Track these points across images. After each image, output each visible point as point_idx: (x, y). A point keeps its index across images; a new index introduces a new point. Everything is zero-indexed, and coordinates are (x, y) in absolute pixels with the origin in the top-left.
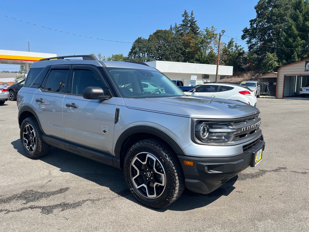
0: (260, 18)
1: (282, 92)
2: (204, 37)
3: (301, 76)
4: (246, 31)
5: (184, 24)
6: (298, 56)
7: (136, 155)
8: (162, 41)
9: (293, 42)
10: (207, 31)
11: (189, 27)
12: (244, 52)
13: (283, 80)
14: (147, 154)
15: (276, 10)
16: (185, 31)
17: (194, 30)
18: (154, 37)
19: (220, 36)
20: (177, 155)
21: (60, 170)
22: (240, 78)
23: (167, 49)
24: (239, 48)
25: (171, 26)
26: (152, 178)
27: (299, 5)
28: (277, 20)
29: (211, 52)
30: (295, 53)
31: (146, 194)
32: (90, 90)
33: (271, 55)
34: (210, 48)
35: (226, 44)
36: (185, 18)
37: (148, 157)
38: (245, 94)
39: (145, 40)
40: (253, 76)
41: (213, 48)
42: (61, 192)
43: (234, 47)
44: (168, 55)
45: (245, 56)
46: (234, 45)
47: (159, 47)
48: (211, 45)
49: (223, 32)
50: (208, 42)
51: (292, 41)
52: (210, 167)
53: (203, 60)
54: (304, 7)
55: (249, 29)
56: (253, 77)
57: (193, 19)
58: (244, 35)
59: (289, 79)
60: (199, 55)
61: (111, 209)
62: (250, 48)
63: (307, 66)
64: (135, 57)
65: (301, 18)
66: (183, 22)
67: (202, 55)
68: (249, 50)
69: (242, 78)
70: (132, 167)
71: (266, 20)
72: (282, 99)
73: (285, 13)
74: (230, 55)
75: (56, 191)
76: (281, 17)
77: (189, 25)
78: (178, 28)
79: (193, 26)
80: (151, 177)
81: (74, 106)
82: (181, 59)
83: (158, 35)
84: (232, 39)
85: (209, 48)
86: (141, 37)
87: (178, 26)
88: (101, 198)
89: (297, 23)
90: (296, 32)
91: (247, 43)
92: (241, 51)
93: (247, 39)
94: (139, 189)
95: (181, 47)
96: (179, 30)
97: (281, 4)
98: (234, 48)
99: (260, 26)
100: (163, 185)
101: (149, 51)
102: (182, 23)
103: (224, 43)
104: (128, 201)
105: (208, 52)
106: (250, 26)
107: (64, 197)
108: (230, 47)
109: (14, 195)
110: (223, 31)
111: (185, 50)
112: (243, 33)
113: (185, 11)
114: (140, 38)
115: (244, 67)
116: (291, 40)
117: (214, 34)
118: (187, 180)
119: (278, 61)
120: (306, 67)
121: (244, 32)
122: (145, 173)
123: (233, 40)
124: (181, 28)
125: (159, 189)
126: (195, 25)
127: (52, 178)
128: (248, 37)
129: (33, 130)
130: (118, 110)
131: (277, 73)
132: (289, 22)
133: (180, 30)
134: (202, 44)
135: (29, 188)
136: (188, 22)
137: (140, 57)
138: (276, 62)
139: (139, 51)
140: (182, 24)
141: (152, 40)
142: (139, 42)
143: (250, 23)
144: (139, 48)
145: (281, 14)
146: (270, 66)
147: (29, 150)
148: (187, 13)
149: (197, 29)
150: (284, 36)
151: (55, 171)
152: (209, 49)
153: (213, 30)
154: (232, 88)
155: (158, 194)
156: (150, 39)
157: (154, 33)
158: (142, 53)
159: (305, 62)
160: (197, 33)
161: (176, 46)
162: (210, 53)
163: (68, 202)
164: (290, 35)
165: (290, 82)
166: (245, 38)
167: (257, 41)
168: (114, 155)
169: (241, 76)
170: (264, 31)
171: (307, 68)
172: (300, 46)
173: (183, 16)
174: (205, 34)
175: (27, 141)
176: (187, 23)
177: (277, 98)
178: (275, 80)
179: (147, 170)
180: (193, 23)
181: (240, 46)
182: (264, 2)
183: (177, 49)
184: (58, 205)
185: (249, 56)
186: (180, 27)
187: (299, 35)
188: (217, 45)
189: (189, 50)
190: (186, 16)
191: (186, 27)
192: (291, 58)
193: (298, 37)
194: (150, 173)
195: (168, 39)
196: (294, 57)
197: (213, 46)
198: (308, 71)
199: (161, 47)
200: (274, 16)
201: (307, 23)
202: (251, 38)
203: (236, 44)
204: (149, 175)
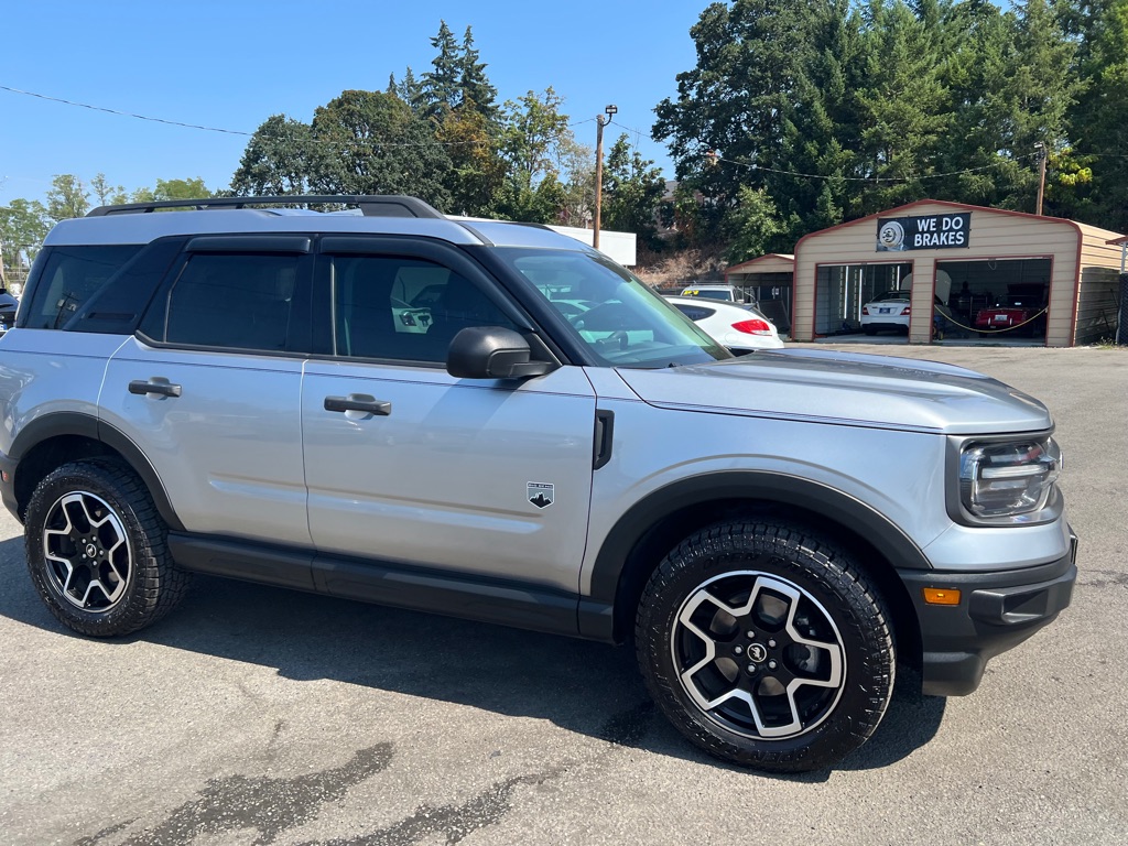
0: (711, 69)
1: (810, 321)
2: (522, 129)
3: (860, 267)
4: (666, 110)
5: (441, 72)
6: (836, 200)
7: (702, 585)
8: (367, 133)
9: (818, 156)
10: (528, 102)
11: (460, 85)
12: (662, 184)
13: (812, 281)
14: (755, 577)
15: (756, 47)
16: (444, 100)
17: (479, 98)
18: (333, 116)
19: (601, 125)
20: (897, 571)
21: (279, 673)
22: (654, 275)
23: (388, 165)
24: (647, 171)
25: (391, 77)
26: (773, 664)
27: (832, 36)
28: (762, 78)
29: (549, 181)
30: (827, 191)
33: (755, 197)
34: (543, 165)
36: (444, 53)
37: (763, 590)
38: (757, 332)
39: (298, 129)
40: (698, 266)
41: (556, 168)
42: (375, 768)
43: (630, 165)
44: (395, 186)
45: (668, 196)
46: (631, 157)
47: (357, 155)
48: (546, 156)
49: (611, 113)
50: (536, 145)
51: (815, 152)
53: (522, 208)
54: (845, 40)
55: (676, 106)
56: (698, 272)
57: (472, 56)
58: (661, 124)
59: (827, 276)
60: (509, 192)
62: (682, 170)
63: (882, 234)
64: (259, 193)
65: (839, 78)
66: (438, 65)
67: (517, 191)
68: (679, 179)
69: (661, 275)
70: (683, 629)
71: (726, 78)
72: (812, 342)
73: (787, 56)
74: (619, 194)
75: (349, 766)
76: (775, 67)
77: (458, 79)
78: (419, 87)
79: (475, 84)
80: (767, 661)
81: (368, 407)
82: (444, 205)
83: (349, 108)
84: (623, 138)
85: (540, 165)
86: (283, 116)
87: (418, 79)
88: (553, 764)
89: (828, 91)
90: (826, 122)
91: (671, 154)
92: (654, 181)
93: (670, 139)
94: (716, 710)
95: (443, 157)
96: (422, 96)
97: (773, 27)
98: (629, 167)
99: (709, 96)
100: (833, 683)
101: (316, 167)
102: (433, 69)
105: (538, 179)
106: (680, 94)
107: (407, 785)
108: (617, 166)
109: (176, 811)
110: (611, 107)
111: (454, 172)
112: (658, 118)
113: (443, 26)
114: (280, 120)
115: (662, 236)
116: (811, 147)
117: (554, 115)
118: (931, 657)
119: (775, 217)
120: (878, 238)
121: (659, 114)
122: (739, 650)
123: (627, 141)
124: (430, 88)
126: (481, 79)
127: (277, 712)
128: (673, 132)
129: (109, 518)
130: (605, 420)
131: (792, 257)
132: (802, 87)
133: (428, 95)
134: (515, 150)
135: (215, 770)
136: (456, 65)
137: (281, 191)
138: (769, 222)
139: (278, 167)
140: (435, 72)
141: (328, 127)
142: (274, 134)
143: (678, 83)
144: (275, 159)
145: (775, 59)
146: (753, 232)
147: (86, 604)
148: (450, 35)
149: (489, 95)
150: (792, 134)
151: (264, 679)
152: (542, 171)
153: (552, 101)
154: (710, 312)
155: (808, 718)
156: (321, 126)
157: (333, 101)
158: (288, 175)
159: (875, 222)
160: (489, 109)
161: (422, 157)
162: (546, 182)
163: (444, 803)
164: (809, 132)
165: (830, 286)
166: (664, 136)
167: (703, 146)
168: (586, 590)
169: (659, 267)
170: (724, 113)
171: (882, 240)
172: (841, 168)
173: (435, 45)
174: (525, 115)
175: (70, 569)
176: (452, 71)
177: (797, 341)
178: (787, 280)
179: (751, 634)
180: (473, 72)
181: (651, 162)
182: (719, 16)
183: (427, 164)
184: (409, 821)
185: (679, 198)
186: (426, 83)
187: (836, 133)
188: (569, 157)
189: (472, 170)
190: (447, 46)
191: (448, 84)
192: (816, 207)
193: (833, 140)
194: (767, 646)
195: (388, 126)
196: (824, 202)
197: (553, 159)
198: (885, 249)
199: (364, 155)
200: (754, 65)
201: (859, 93)
202: (683, 137)
203: (636, 154)
204: (762, 654)
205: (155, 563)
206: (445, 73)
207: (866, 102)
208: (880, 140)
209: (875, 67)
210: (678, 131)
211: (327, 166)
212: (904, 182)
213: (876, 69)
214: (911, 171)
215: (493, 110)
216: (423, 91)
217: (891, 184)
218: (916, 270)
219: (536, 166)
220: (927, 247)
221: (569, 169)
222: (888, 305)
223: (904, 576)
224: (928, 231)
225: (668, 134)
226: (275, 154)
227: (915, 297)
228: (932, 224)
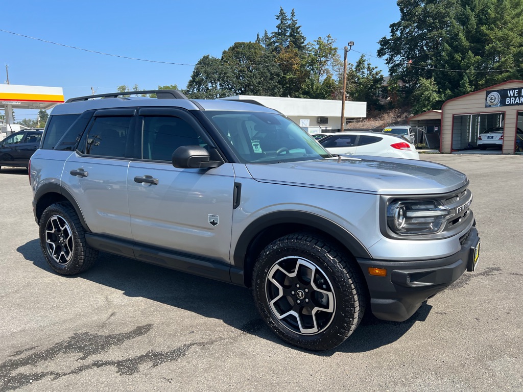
0: (407, 20)
1: (450, 143)
2: (315, 55)
3: (478, 115)
4: (384, 42)
5: (280, 31)
6: (471, 82)
7: (277, 262)
8: (245, 61)
9: (461, 60)
10: (319, 43)
11: (289, 36)
12: (382, 78)
13: (451, 123)
14: (297, 259)
16: (281, 44)
17: (297, 42)
18: (230, 54)
19: (346, 51)
20: (357, 259)
21: (124, 294)
22: (377, 122)
23: (254, 75)
24: (374, 72)
25: (258, 35)
26: (307, 300)
28: (433, 23)
29: (328, 79)
30: (466, 78)
31: (297, 329)
32: (186, 151)
33: (426, 82)
34: (325, 72)
35: (352, 65)
36: (282, 22)
37: (301, 265)
38: (401, 148)
39: (216, 60)
40: (398, 117)
41: (331, 73)
42: (141, 334)
43: (366, 69)
44: (257, 85)
45: (385, 84)
46: (366, 66)
47: (241, 71)
49: (351, 45)
50: (322, 62)
51: (460, 59)
52: (414, 277)
53: (315, 92)
54: (477, 1)
55: (389, 40)
56: (399, 120)
57: (294, 23)
58: (382, 49)
59: (460, 121)
60: (309, 85)
61: (240, 358)
62: (392, 70)
63: (488, 99)
64: (199, 90)
65: (473, 20)
66: (279, 28)
67: (312, 84)
68: (391, 75)
69: (380, 122)
70: (270, 282)
71: (415, 25)
72: (450, 153)
73: (447, 11)
74: (360, 84)
75: (131, 332)
77: (288, 34)
78: (270, 39)
79: (296, 36)
80: (305, 298)
81: (150, 181)
82: (279, 92)
83: (237, 51)
84: (362, 57)
85: (324, 72)
86: (209, 56)
87: (270, 35)
88: (214, 339)
89: (467, 27)
90: (466, 43)
91: (387, 63)
92: (377, 76)
93: (386, 56)
94: (283, 319)
95: (278, 71)
96: (271, 43)
98: (365, 71)
99: (407, 34)
100: (330, 310)
101: (223, 78)
102: (276, 30)
103: (349, 64)
104: (264, 341)
105: (322, 78)
106: (391, 34)
107: (149, 342)
108: (359, 70)
109: (57, 344)
110: (351, 43)
111: (284, 77)
112: (380, 46)
113: (281, 10)
114: (207, 57)
115: (382, 103)
116: (458, 56)
117: (331, 48)
118: (374, 301)
119: (438, 92)
120: (486, 101)
121: (381, 44)
122: (293, 293)
123: (364, 58)
124: (275, 39)
125: (323, 318)
126: (298, 33)
127: (115, 308)
128: (388, 52)
129: (66, 226)
130: (238, 186)
131: (440, 111)
132: (453, 26)
133: (274, 42)
134: (312, 65)
135: (79, 330)
136: (287, 28)
137: (208, 89)
138: (435, 94)
139: (206, 79)
140: (277, 31)
141: (228, 59)
142: (205, 64)
143: (390, 29)
144: (205, 75)
145: (440, 13)
146: (425, 100)
147: (60, 261)
148: (284, 13)
149: (302, 40)
150: (447, 50)
151: (116, 296)
152: (325, 74)
153: (330, 41)
154: (380, 139)
155: (320, 326)
156: (225, 59)
157: (230, 48)
158: (211, 82)
159: (485, 92)
160: (302, 47)
161: (269, 70)
162: (326, 80)
163: (160, 350)
164: (456, 49)
165: (461, 125)
166: (383, 55)
167: (403, 59)
168: (233, 263)
169: (380, 118)
170: (413, 42)
171: (488, 101)
172: (473, 65)
173: (277, 19)
174: (317, 49)
175: (54, 246)
176: (285, 30)
177: (443, 153)
178: (438, 122)
179: (298, 286)
180: (294, 29)
181: (376, 68)
183: (272, 74)
184: (143, 356)
185: (390, 84)
186: (273, 37)
187: (471, 48)
188: (337, 67)
189: (292, 76)
190: (283, 19)
191: (283, 36)
192: (460, 86)
193: (470, 52)
194: (305, 292)
195: (254, 58)
196: (464, 84)
197: (330, 68)
198: (490, 106)
199: (244, 71)
200: (429, 16)
201: (483, 28)
202: (393, 55)
203: (368, 64)
204: (302, 295)
205: (81, 245)
206: (282, 31)
207: (487, 32)
208: (495, 50)
209: (492, 13)
210: (390, 52)
211: (227, 77)
212: (508, 71)
213: (493, 15)
214: (512, 65)
215: (304, 47)
216: (272, 40)
217: (501, 73)
218: (507, 117)
219: (322, 72)
220: (513, 105)
221: (337, 73)
222: (492, 135)
223: (359, 261)
224: (514, 96)
225: (385, 54)
226: (205, 73)
227: (506, 130)
228: (516, 93)
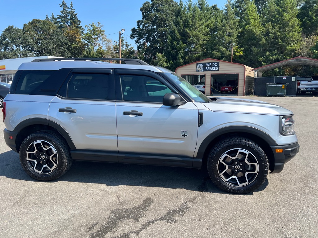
0: (146, 20)
2: (91, 33)
4: (134, 31)
5: (63, 15)
6: (182, 57)
7: (225, 153)
8: (41, 33)
9: (177, 45)
10: (92, 26)
11: (70, 19)
12: (134, 51)
14: (238, 150)
15: (158, 14)
16: (64, 23)
17: (75, 23)
18: (30, 27)
19: (120, 34)
20: (270, 146)
21: (107, 185)
23: (49, 43)
24: (129, 47)
25: (47, 16)
27: (179, 13)
28: (161, 23)
29: (100, 49)
30: (180, 55)
31: (237, 184)
33: (160, 55)
34: (97, 44)
35: (116, 42)
36: (64, 9)
37: (240, 152)
39: (18, 30)
41: (101, 45)
42: (150, 203)
43: (125, 45)
44: (52, 49)
45: (136, 55)
47: (39, 39)
48: (98, 42)
49: (123, 31)
50: (95, 39)
51: (176, 44)
54: (183, 14)
55: (137, 30)
57: (73, 11)
60: (88, 52)
62: (139, 48)
63: (198, 67)
64: (6, 50)
65: (181, 24)
66: (62, 13)
67: (90, 52)
68: (138, 50)
70: (220, 163)
71: (151, 23)
73: (167, 18)
75: (144, 204)
76: (164, 20)
77: (69, 18)
78: (56, 19)
79: (74, 20)
80: (240, 169)
81: (136, 114)
82: (67, 55)
83: (34, 25)
85: (96, 44)
87: (56, 17)
88: (192, 198)
89: (179, 28)
90: (179, 36)
91: (136, 43)
92: (132, 50)
93: (136, 39)
94: (228, 181)
95: (67, 41)
96: (57, 22)
97: (163, 9)
98: (124, 46)
99: (145, 27)
100: (256, 172)
101: (25, 43)
102: (60, 14)
105: (96, 48)
106: (138, 26)
107: (162, 206)
108: (121, 46)
109: (108, 218)
110: (123, 29)
111: (70, 45)
112: (132, 33)
113: (63, 1)
114: (12, 27)
116: (175, 43)
117: (100, 30)
118: (276, 164)
119: (166, 62)
122: (234, 167)
123: (123, 39)
124: (60, 20)
126: (76, 18)
127: (114, 194)
128: (136, 37)
129: (51, 147)
130: (201, 115)
133: (59, 22)
134: (89, 40)
135: (110, 208)
136: (68, 13)
137: (13, 49)
138: (164, 63)
139: (11, 42)
140: (61, 15)
141: (28, 30)
142: (10, 32)
143: (137, 23)
144: (11, 39)
145: (164, 18)
147: (42, 172)
148: (66, 4)
149: (78, 23)
150: (170, 39)
152: (97, 46)
153: (100, 26)
155: (250, 180)
156: (26, 30)
157: (30, 22)
158: (15, 44)
159: (196, 64)
160: (78, 27)
161: (60, 41)
162: (99, 49)
163: (173, 208)
164: (174, 39)
166: (134, 38)
167: (144, 41)
168: (196, 156)
170: (150, 32)
171: (198, 69)
172: (183, 49)
173: (61, 7)
174: (92, 30)
176: (67, 15)
179: (236, 163)
180: (73, 16)
181: (130, 45)
182: (148, 5)
183: (62, 43)
185: (139, 55)
186: (58, 18)
187: (181, 39)
188: (105, 42)
189: (75, 45)
190: (65, 7)
191: (65, 19)
192: (177, 59)
193: (181, 41)
194: (240, 165)
195: (48, 31)
196: (179, 58)
197: (100, 43)
198: (198, 71)
199: (41, 39)
200: (158, 19)
201: (187, 29)
202: (139, 38)
203: (126, 42)
205: (66, 159)
206: (64, 15)
207: (188, 31)
208: (193, 42)
209: (190, 22)
210: (138, 37)
211: (29, 42)
212: (199, 53)
213: (191, 23)
214: (200, 50)
215: (80, 28)
216: (58, 21)
217: (195, 54)
218: (206, 77)
219: (95, 45)
220: (209, 71)
221: (105, 46)
222: (199, 86)
224: (209, 67)
225: (135, 37)
226: (10, 38)
227: (206, 83)
228: (210, 65)
